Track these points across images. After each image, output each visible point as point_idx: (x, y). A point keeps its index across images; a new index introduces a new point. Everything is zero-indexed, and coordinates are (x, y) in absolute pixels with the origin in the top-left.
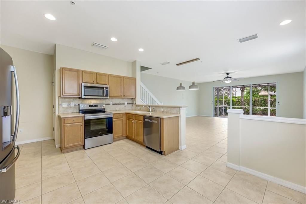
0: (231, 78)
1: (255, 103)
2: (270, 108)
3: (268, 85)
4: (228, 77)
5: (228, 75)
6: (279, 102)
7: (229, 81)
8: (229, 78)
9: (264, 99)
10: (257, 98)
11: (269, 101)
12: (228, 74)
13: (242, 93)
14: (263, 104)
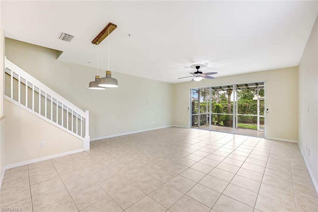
0: (201, 73)
1: (245, 109)
2: (259, 116)
3: (257, 87)
4: (198, 72)
5: (199, 70)
6: (267, 109)
7: (198, 78)
8: (199, 74)
9: (255, 105)
10: (248, 104)
11: (258, 107)
12: (198, 67)
13: (229, 97)
14: (254, 110)
